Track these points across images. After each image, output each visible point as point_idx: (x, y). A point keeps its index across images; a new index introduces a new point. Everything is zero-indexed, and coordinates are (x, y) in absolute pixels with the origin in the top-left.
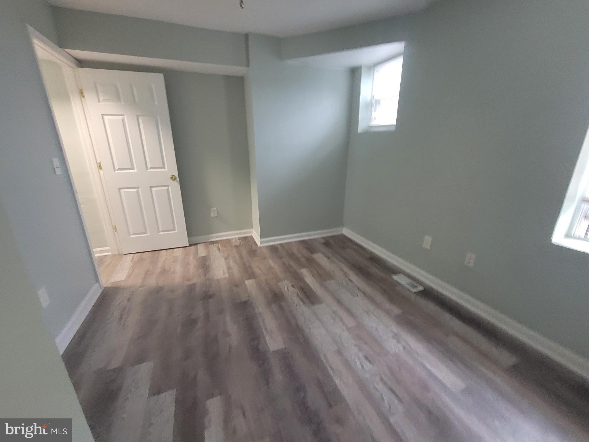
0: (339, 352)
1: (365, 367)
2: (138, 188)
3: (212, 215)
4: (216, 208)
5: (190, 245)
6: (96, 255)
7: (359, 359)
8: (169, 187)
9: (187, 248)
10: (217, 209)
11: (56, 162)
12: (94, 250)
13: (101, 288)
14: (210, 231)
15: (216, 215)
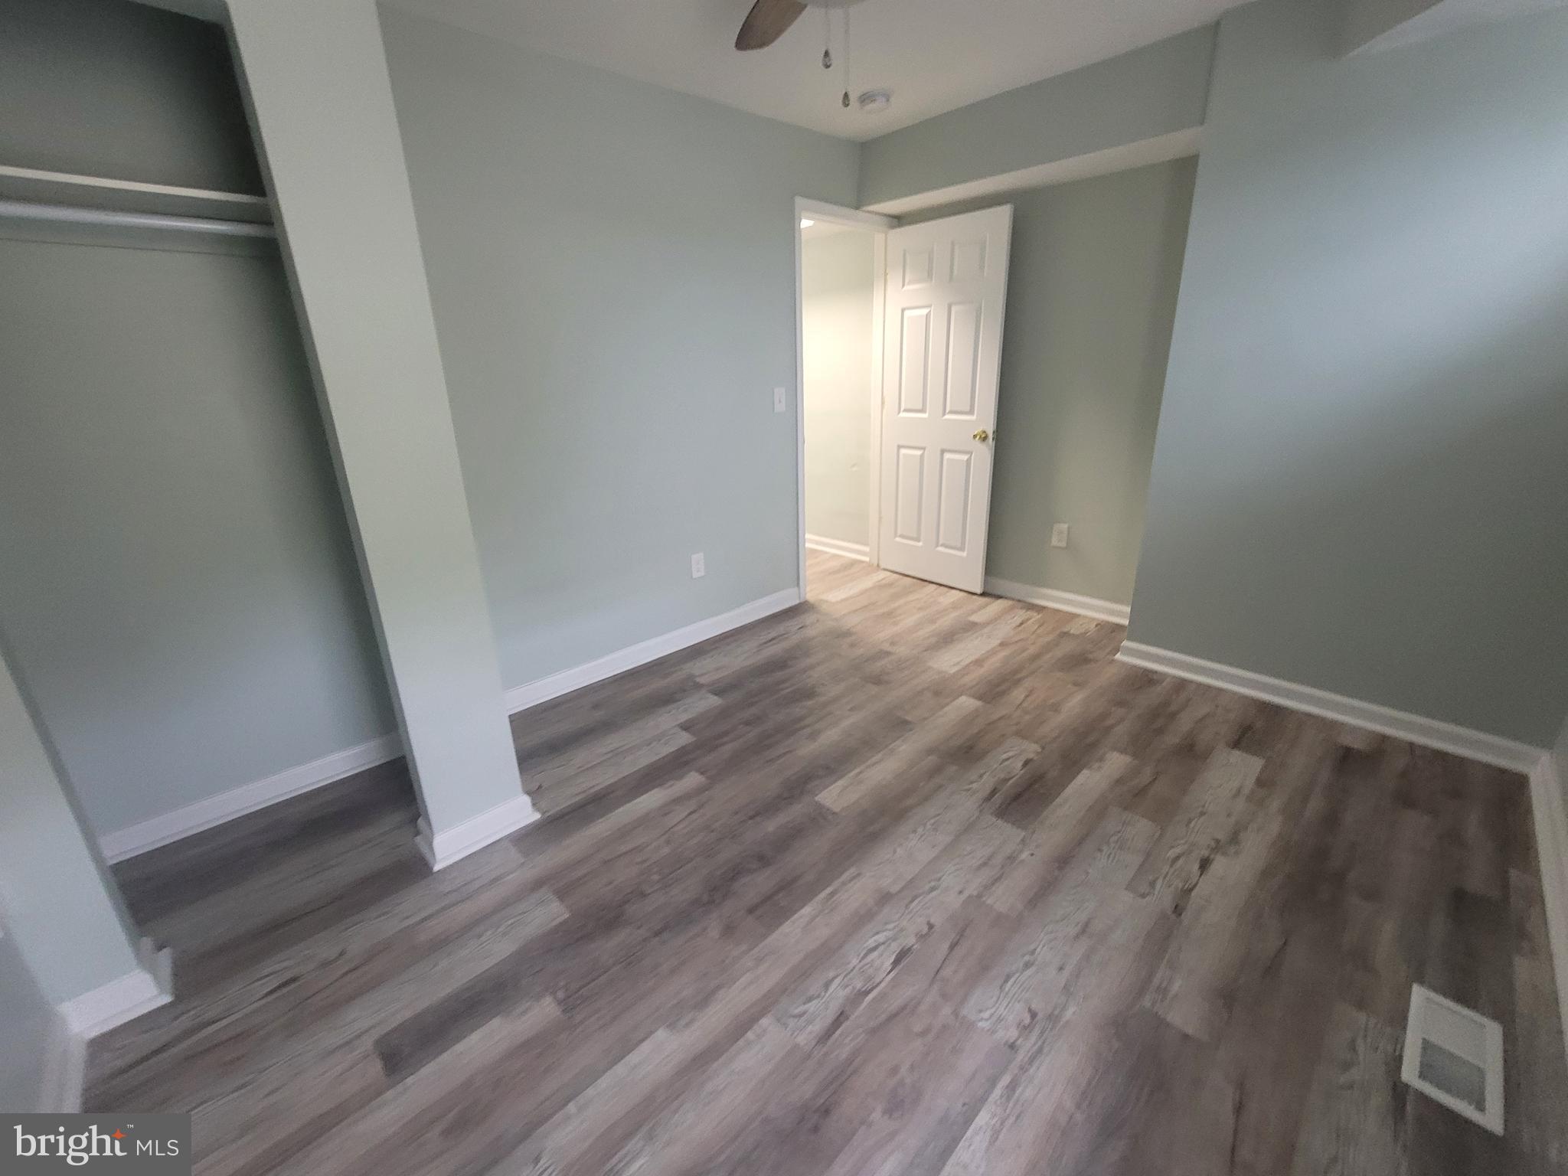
0: (885, 898)
1: (875, 954)
2: (924, 449)
3: (1055, 542)
4: (1066, 526)
5: (983, 594)
6: (808, 545)
7: (894, 939)
8: (971, 456)
9: (975, 597)
10: (1069, 528)
11: (780, 393)
12: (807, 536)
13: (800, 598)
14: (1040, 580)
15: (1063, 544)
